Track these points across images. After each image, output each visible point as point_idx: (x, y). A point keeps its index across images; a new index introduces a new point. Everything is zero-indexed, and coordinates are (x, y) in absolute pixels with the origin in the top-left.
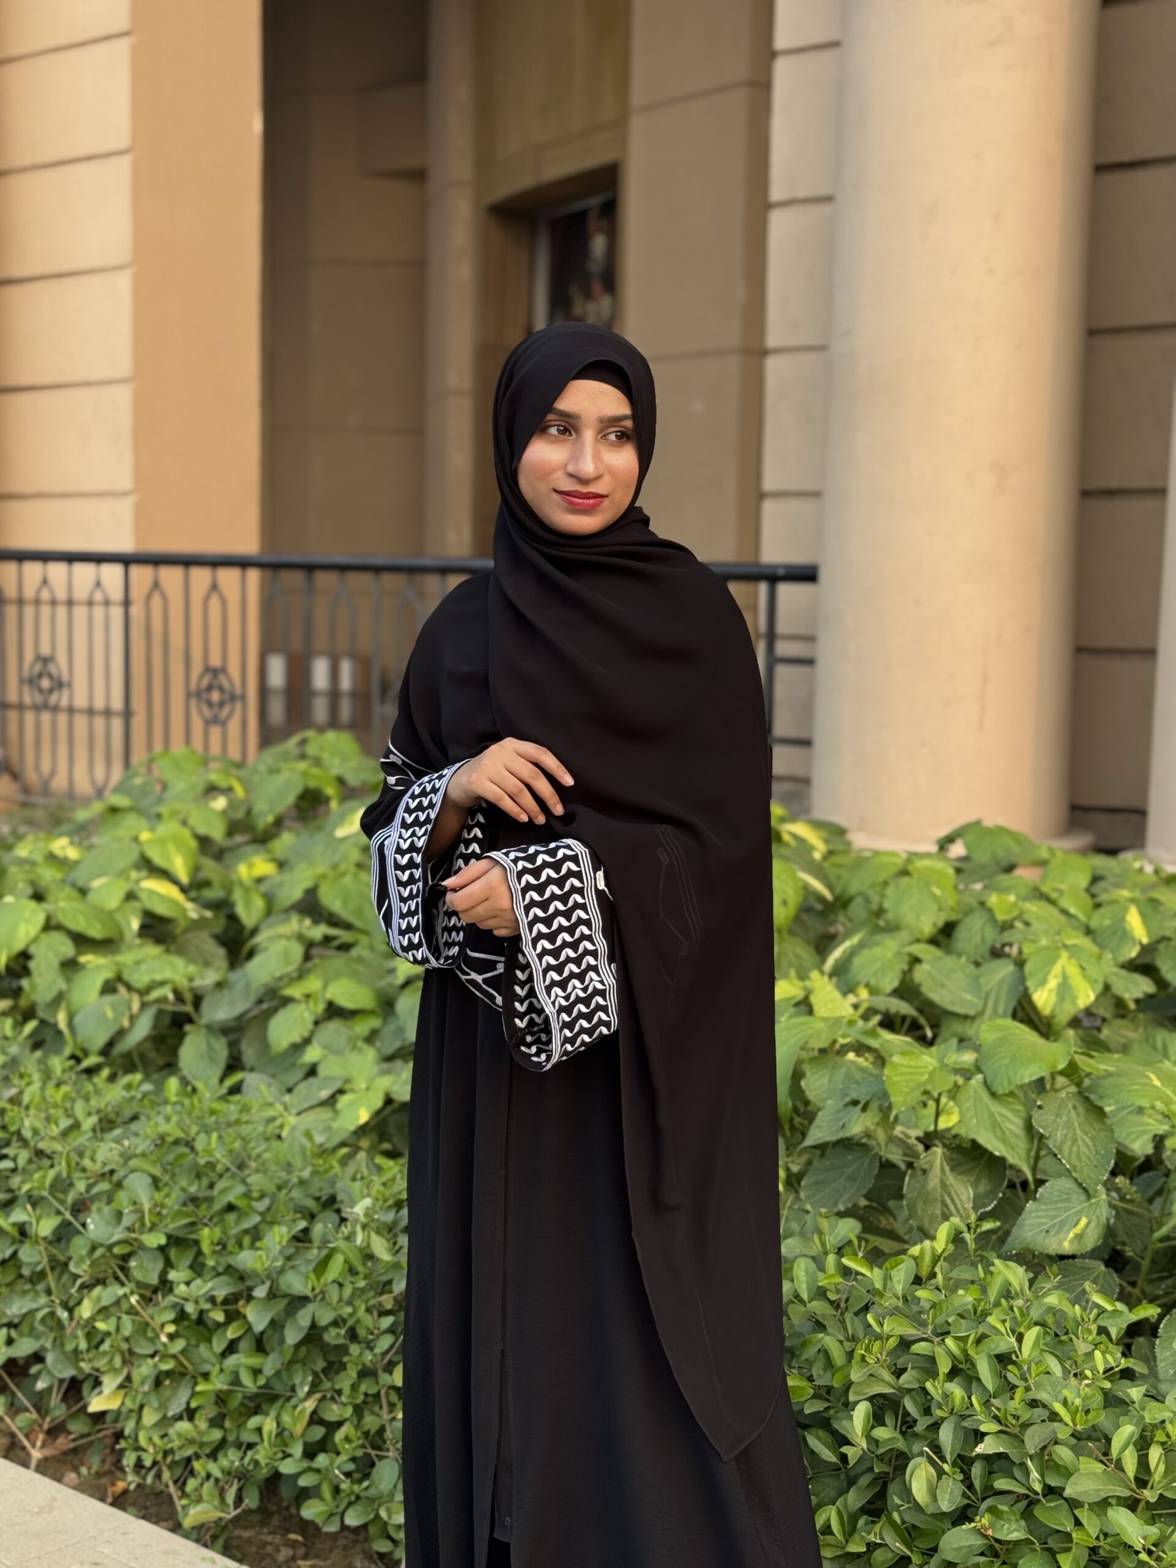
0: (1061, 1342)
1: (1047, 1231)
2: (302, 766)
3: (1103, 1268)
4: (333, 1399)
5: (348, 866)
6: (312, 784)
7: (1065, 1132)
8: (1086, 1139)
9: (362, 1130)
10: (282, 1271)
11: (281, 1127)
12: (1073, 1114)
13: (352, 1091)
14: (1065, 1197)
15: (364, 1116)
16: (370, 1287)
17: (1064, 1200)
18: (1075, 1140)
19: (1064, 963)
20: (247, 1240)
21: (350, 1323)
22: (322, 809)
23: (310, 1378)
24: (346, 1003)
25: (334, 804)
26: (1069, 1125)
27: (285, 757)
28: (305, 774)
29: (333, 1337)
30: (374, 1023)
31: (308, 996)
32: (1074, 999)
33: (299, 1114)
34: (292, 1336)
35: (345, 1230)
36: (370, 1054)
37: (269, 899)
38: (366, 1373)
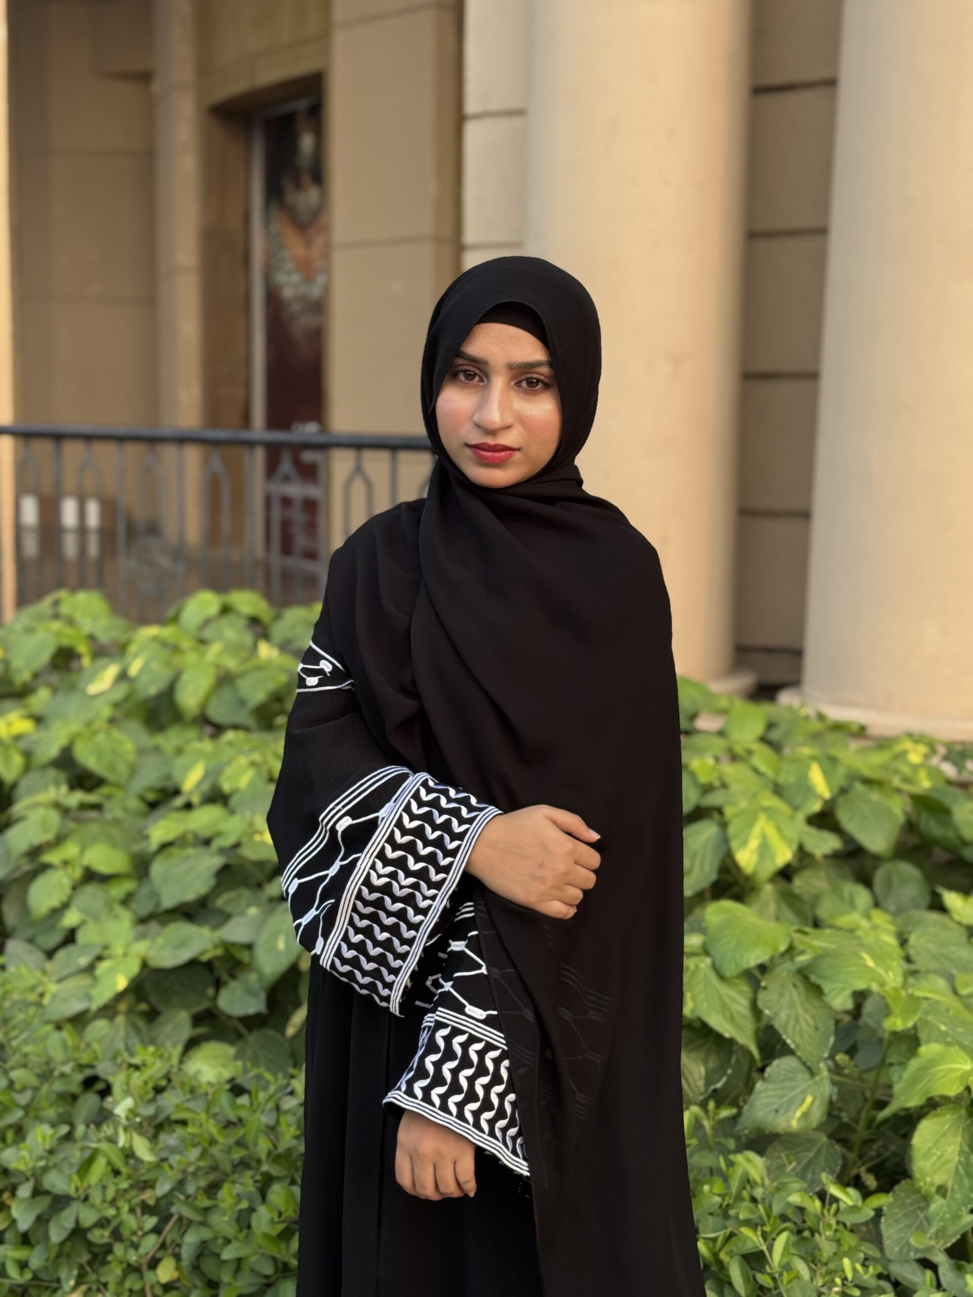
0: (805, 1239)
1: (777, 1111)
2: (56, 625)
3: (825, 1139)
4: (98, 1290)
5: (100, 723)
6: (66, 642)
7: (788, 1011)
8: (807, 1017)
9: (120, 996)
10: (45, 1169)
11: (42, 995)
12: (795, 993)
13: (110, 957)
14: (791, 1075)
15: (122, 983)
16: (132, 1187)
17: (790, 1079)
18: (797, 1020)
19: (763, 826)
20: (10, 1135)
21: (114, 1224)
22: (74, 664)
23: (75, 1272)
24: (102, 868)
25: (86, 661)
26: (792, 1005)
27: (40, 618)
28: (59, 634)
29: (100, 1236)
30: (129, 885)
31: (66, 863)
32: (773, 857)
33: (59, 981)
34: (56, 1234)
35: (107, 1130)
36: (126, 918)
37: (28, 755)
38: (132, 1269)
